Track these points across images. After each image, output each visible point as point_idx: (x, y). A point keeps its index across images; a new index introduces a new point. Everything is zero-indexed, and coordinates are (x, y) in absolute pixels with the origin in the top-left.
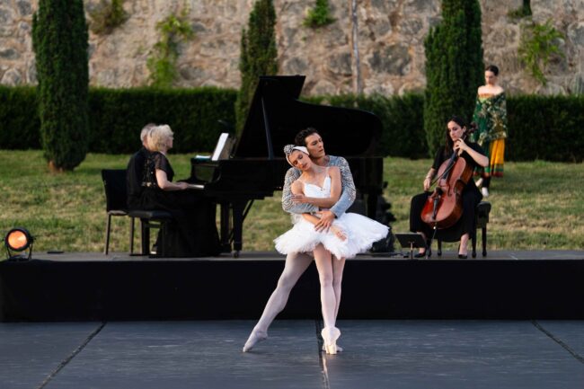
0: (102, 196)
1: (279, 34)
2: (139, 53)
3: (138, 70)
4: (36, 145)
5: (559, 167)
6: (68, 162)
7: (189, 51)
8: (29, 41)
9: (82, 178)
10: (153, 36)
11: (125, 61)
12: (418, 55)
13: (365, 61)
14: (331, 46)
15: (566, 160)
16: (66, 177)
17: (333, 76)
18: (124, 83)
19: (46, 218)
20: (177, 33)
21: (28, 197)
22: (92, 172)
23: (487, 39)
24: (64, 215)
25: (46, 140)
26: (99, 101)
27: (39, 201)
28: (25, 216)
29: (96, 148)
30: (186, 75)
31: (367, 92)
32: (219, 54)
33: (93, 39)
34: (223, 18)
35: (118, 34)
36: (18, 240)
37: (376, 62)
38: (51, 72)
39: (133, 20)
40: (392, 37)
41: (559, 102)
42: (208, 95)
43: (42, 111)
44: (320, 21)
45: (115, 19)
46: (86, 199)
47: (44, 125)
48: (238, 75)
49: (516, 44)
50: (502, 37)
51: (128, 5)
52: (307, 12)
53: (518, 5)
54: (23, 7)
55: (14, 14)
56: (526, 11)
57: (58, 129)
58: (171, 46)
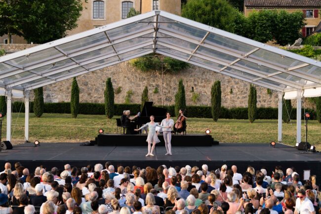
0: (116, 123)
1: (149, 94)
2: (123, 97)
3: (123, 100)
4: (104, 114)
5: (199, 119)
6: (110, 117)
7: (132, 97)
8: (104, 95)
10: (126, 94)
11: (121, 99)
12: (174, 98)
13: (164, 99)
14: (158, 96)
15: (200, 118)
16: (110, 120)
17: (158, 102)
18: (120, 103)
19: (106, 127)
20: (130, 94)
21: (103, 123)
22: (114, 119)
23: (186, 96)
24: (109, 127)
25: (106, 113)
26: (116, 106)
27: (105, 124)
28: (102, 127)
29: (115, 115)
30: (132, 101)
31: (164, 105)
32: (138, 98)
33: (115, 95)
34: (138, 91)
35: (120, 94)
36: (101, 131)
37: (166, 99)
38: (107, 101)
39: (122, 92)
40: (169, 95)
41: (199, 107)
42: (135, 105)
43: (106, 107)
44: (156, 92)
45: (119, 91)
46: (113, 124)
47: (106, 110)
48: (141, 101)
49: (191, 97)
50: (189, 95)
51: (121, 89)
52: (154, 90)
53: (191, 90)
54: (103, 89)
55: (101, 90)
56: (193, 91)
57: (108, 111)
58: (129, 96)
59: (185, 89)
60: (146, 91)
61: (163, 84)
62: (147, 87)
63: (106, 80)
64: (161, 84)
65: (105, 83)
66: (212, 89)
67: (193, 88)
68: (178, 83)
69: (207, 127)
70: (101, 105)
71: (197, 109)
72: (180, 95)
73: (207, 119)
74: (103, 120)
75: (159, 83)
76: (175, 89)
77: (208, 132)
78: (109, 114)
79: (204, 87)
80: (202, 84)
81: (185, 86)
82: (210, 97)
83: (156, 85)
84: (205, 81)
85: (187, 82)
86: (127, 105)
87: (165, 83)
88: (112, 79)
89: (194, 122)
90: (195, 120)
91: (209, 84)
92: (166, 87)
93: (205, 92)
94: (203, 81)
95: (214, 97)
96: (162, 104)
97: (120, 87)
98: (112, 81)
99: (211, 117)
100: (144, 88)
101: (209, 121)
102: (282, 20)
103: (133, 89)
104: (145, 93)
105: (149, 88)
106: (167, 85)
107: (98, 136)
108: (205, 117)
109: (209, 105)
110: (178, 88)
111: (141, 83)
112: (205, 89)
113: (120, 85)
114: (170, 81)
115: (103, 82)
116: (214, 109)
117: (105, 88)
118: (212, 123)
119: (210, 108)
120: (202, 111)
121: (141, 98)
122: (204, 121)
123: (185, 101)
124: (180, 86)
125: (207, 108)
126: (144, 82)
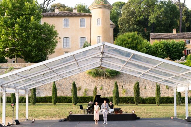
0: (79, 108)
1: (97, 90)
2: (82, 93)
3: (82, 94)
4: (72, 102)
5: (127, 104)
6: (75, 104)
7: (88, 92)
8: (71, 92)
9: (77, 106)
10: (84, 91)
11: (81, 93)
12: (112, 92)
13: (106, 93)
14: (102, 91)
15: (127, 103)
16: (75, 106)
17: (103, 95)
18: (81, 96)
19: (73, 110)
21: (71, 108)
22: (77, 105)
23: (119, 91)
24: (75, 110)
25: (73, 102)
26: (78, 98)
27: (72, 108)
28: (71, 110)
29: (78, 103)
30: (87, 95)
31: (106, 97)
32: (91, 93)
33: (78, 91)
34: (91, 89)
35: (80, 91)
36: (71, 113)
37: (107, 93)
38: (73, 95)
39: (82, 89)
40: (109, 91)
41: (127, 98)
42: (90, 97)
43: (72, 99)
44: (101, 89)
45: (80, 89)
46: (77, 108)
47: (73, 100)
48: (93, 95)
49: (122, 91)
50: (120, 91)
51: (81, 88)
52: (100, 88)
53: (122, 87)
54: (70, 88)
55: (69, 89)
56: (123, 88)
57: (74, 101)
58: (86, 92)
59: (118, 87)
60: (96, 89)
61: (105, 84)
62: (96, 86)
63: (72, 83)
64: (104, 85)
65: (72, 85)
66: (134, 86)
67: (123, 86)
68: (114, 84)
69: (132, 109)
70: (70, 97)
71: (125, 99)
72: (116, 90)
73: (131, 104)
74: (71, 106)
75: (103, 84)
76: (112, 87)
77: (133, 112)
78: (75, 103)
79: (129, 85)
80: (128, 84)
81: (118, 85)
82: (133, 91)
83: (101, 85)
84: (130, 82)
85: (119, 83)
86: (85, 97)
87: (106, 84)
88: (75, 82)
89: (124, 106)
90: (124, 105)
91: (132, 83)
92: (107, 86)
93: (130, 88)
94: (129, 82)
95: (136, 91)
96: (105, 96)
97: (80, 87)
98: (75, 83)
99: (134, 103)
100: (94, 87)
101: (133, 105)
102: (173, 46)
103: (88, 88)
104: (95, 90)
105: (97, 87)
106: (108, 85)
107: (69, 115)
108: (130, 103)
109: (132, 96)
110: (114, 86)
111: (92, 84)
112: (130, 87)
113: (80, 86)
114: (109, 83)
115: (71, 84)
116: (136, 98)
117: (72, 87)
118: (135, 106)
119: (133, 98)
120: (129, 100)
121: (93, 92)
122: (130, 105)
123: (118, 94)
124: (115, 85)
125: (131, 98)
126: (94, 83)
